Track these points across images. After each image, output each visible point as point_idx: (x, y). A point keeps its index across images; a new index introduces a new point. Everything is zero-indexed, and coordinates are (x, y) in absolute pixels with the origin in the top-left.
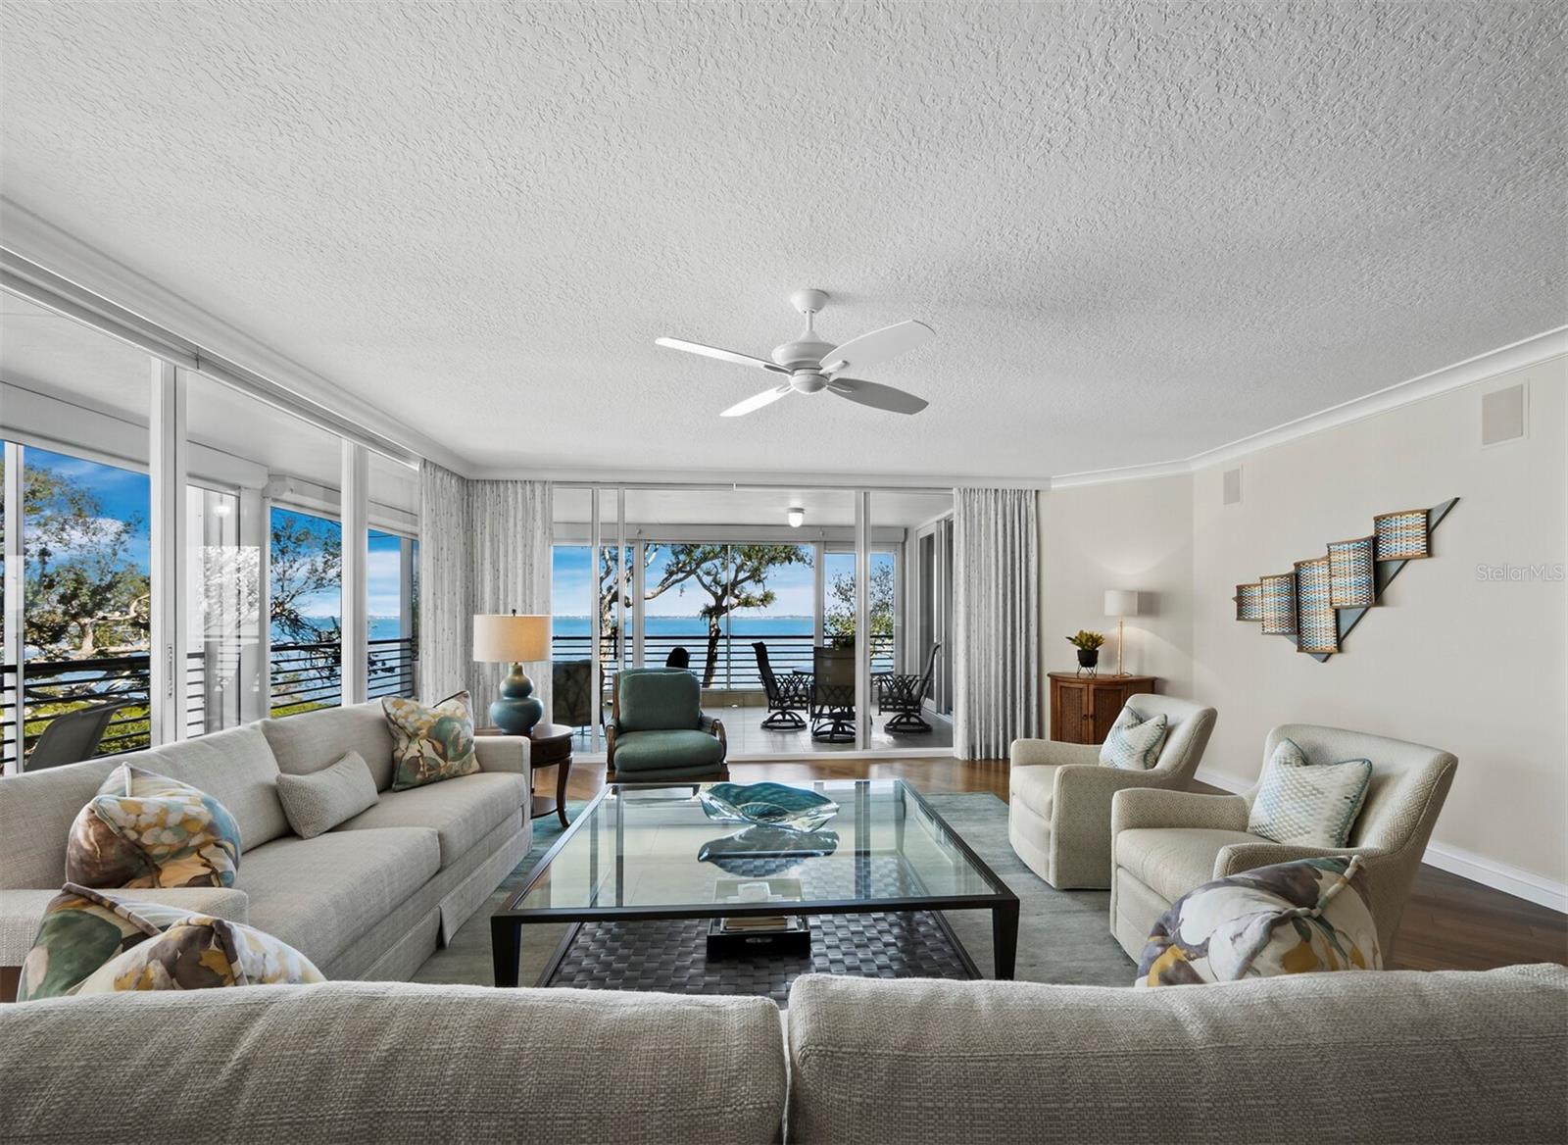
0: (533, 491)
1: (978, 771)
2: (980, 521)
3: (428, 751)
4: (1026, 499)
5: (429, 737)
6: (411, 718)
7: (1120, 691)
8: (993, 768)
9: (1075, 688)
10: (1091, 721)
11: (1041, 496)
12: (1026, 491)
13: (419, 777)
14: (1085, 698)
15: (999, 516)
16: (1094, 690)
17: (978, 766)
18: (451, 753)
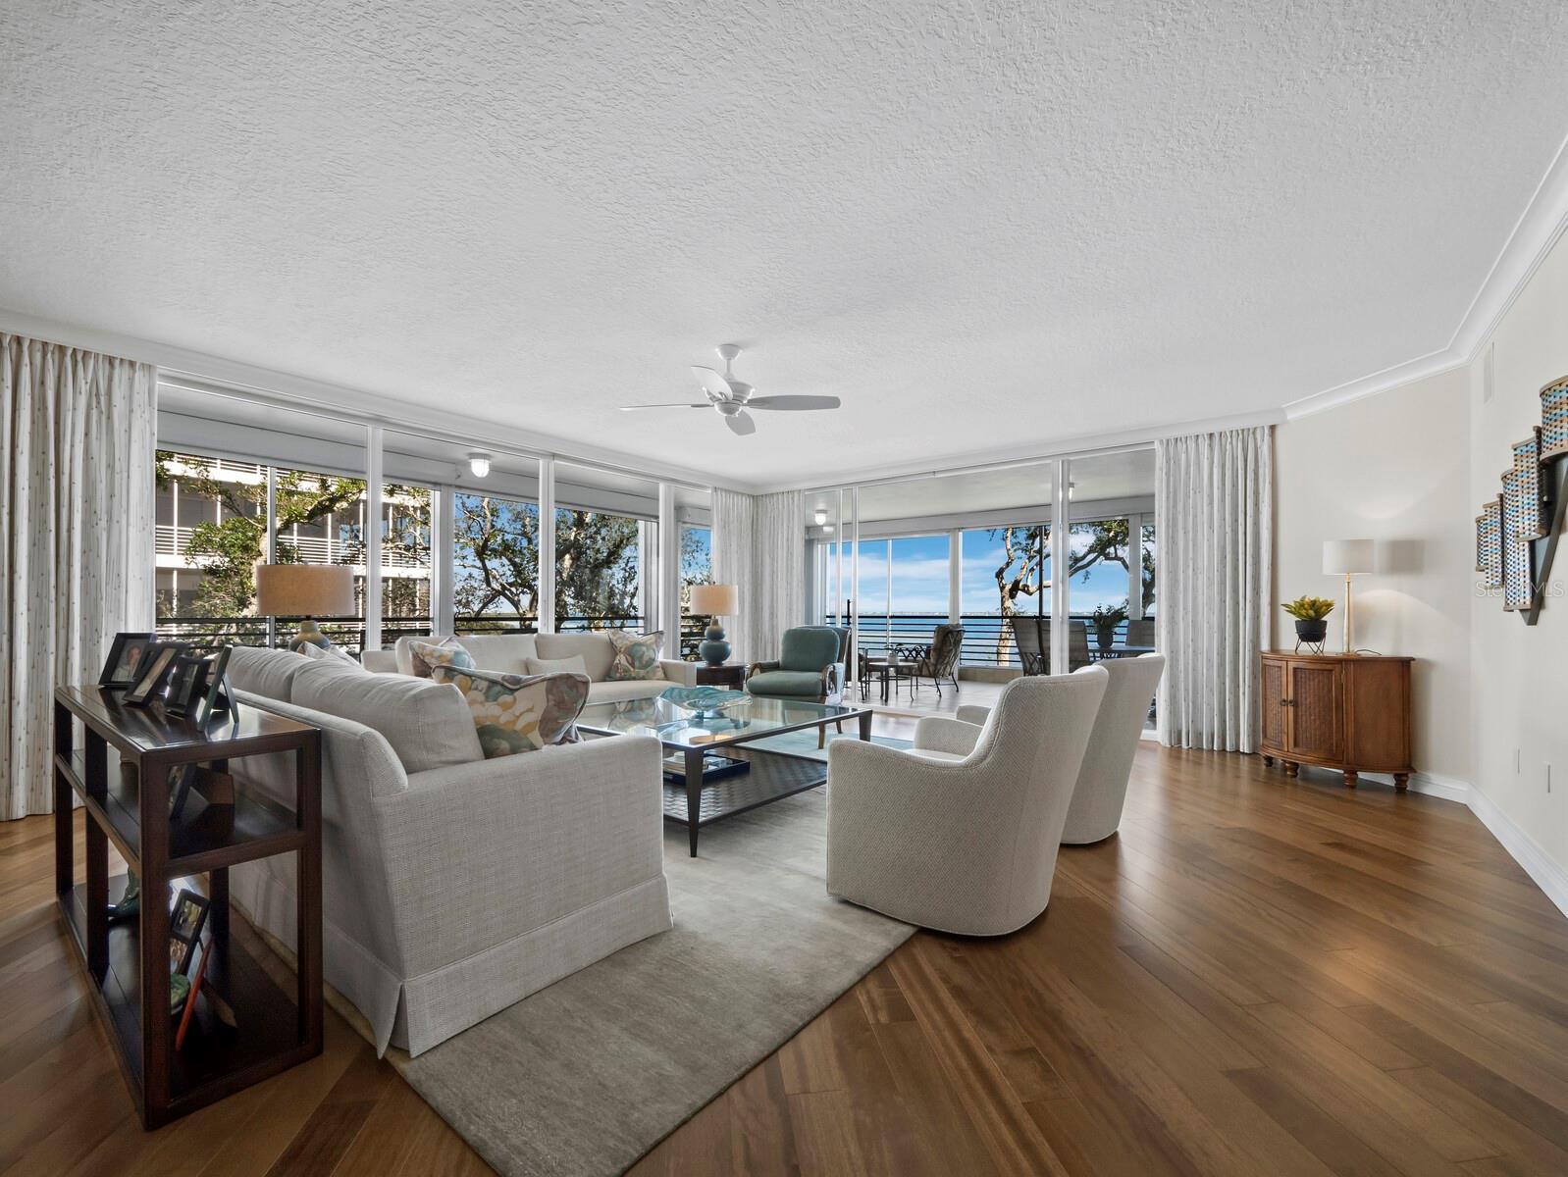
0: (793, 498)
1: (1184, 763)
2: (1187, 473)
3: (624, 661)
4: (1255, 439)
5: (625, 653)
6: (619, 642)
7: (1331, 671)
8: (1204, 761)
9: (1275, 666)
10: (1291, 709)
11: (1279, 432)
12: (1255, 429)
13: (618, 675)
14: (1284, 679)
15: (1215, 464)
16: (1295, 669)
17: (1184, 756)
18: (637, 664)
